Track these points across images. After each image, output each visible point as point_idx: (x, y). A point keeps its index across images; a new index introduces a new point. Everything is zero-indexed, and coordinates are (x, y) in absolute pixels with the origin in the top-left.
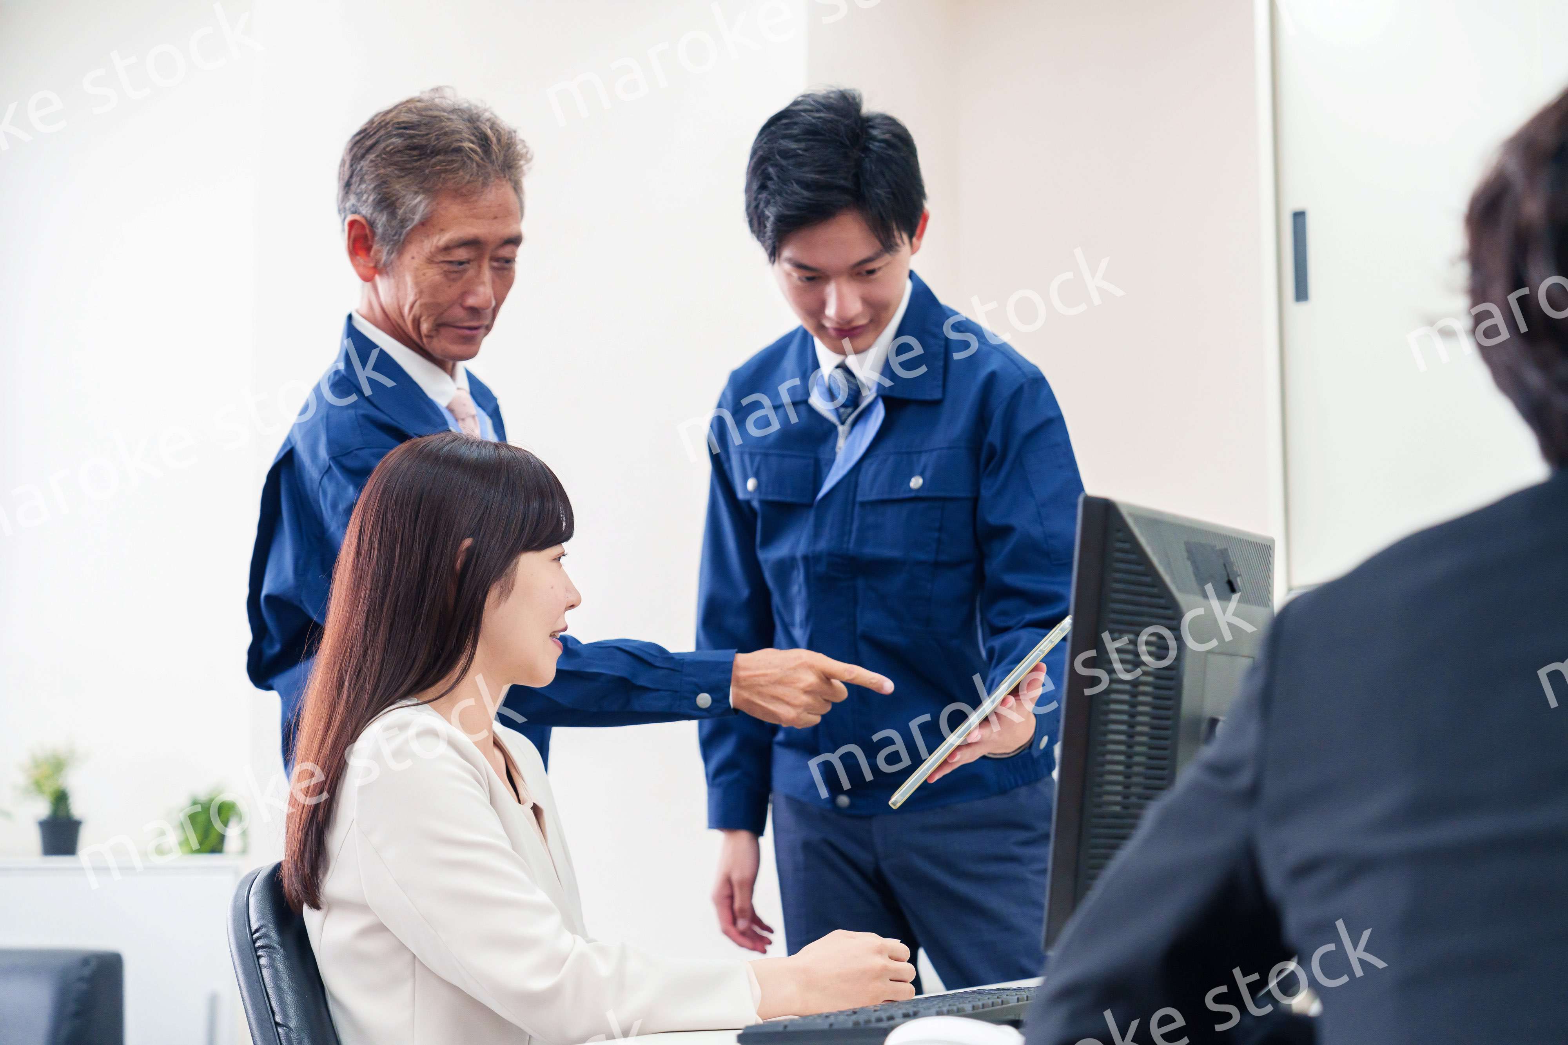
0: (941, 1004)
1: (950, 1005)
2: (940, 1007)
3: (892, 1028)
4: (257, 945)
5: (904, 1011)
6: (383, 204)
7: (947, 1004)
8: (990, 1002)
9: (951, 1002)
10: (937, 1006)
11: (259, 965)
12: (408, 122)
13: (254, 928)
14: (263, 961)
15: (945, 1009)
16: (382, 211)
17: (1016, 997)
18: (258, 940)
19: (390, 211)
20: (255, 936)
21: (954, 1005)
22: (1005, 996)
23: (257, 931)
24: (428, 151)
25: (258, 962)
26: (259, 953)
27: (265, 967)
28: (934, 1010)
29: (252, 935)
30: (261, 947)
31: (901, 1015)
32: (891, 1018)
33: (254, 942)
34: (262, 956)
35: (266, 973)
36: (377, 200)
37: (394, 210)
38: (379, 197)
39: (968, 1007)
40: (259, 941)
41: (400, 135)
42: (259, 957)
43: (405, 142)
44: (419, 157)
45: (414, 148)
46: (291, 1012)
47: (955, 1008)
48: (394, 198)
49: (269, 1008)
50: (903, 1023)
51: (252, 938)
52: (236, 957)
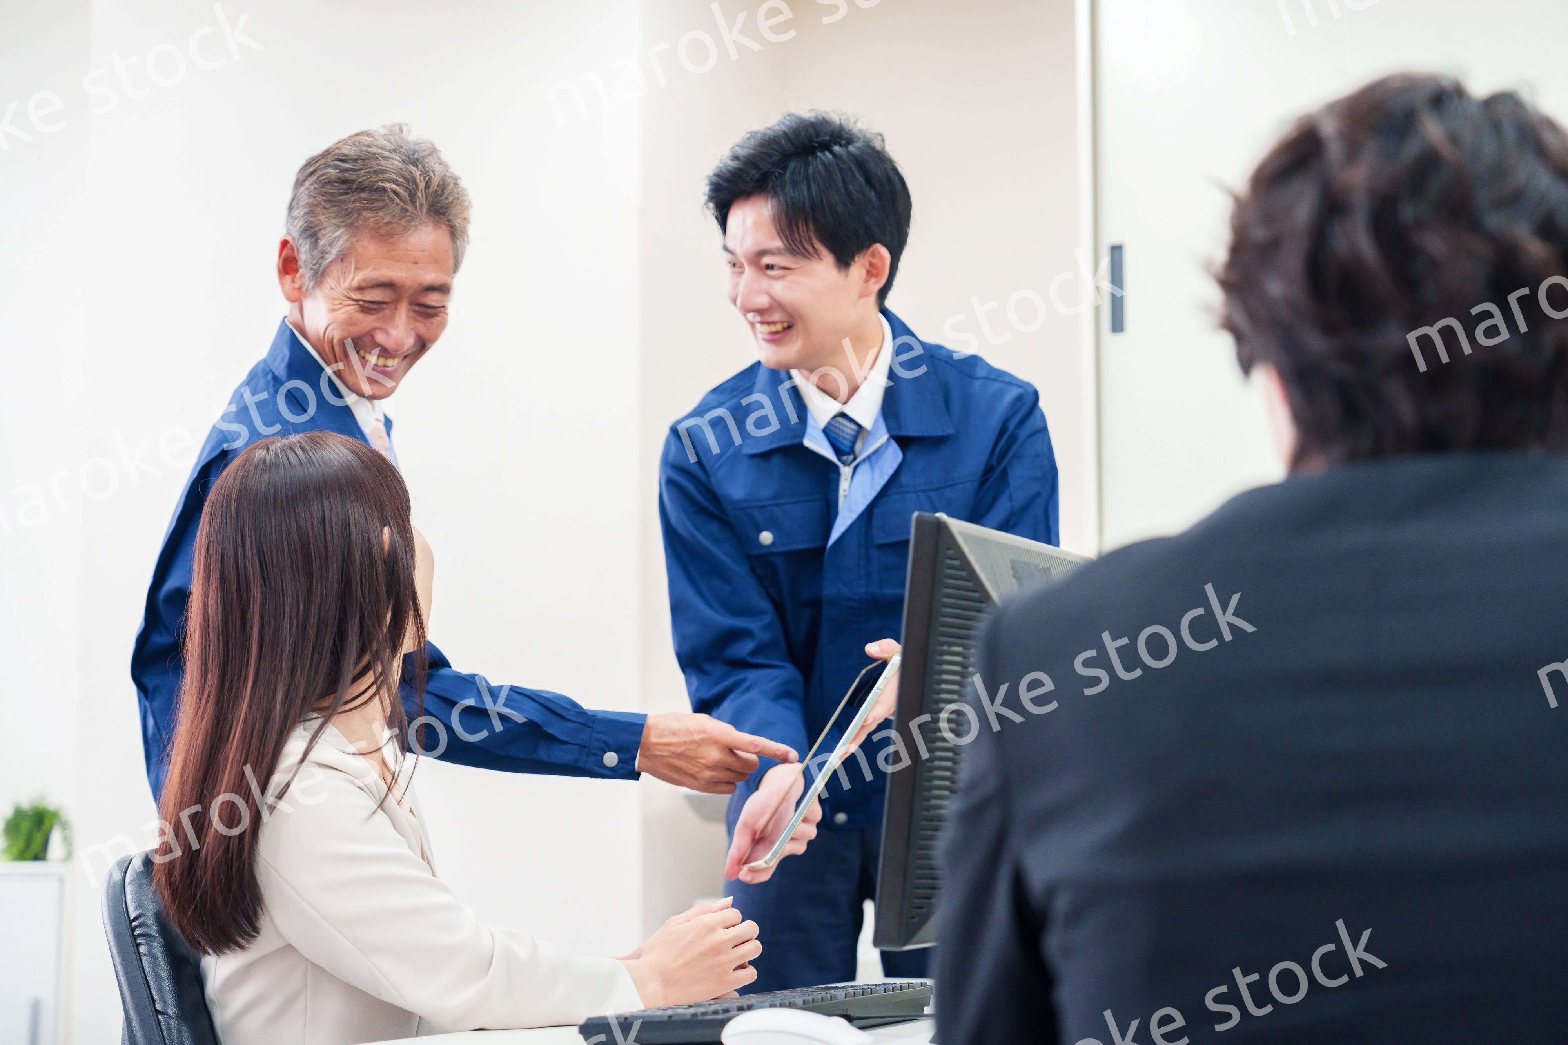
0: (773, 999)
1: (781, 1000)
2: (772, 1001)
3: (728, 1020)
4: (137, 932)
5: (739, 1005)
6: (308, 232)
7: (779, 999)
8: (820, 997)
9: (782, 998)
10: (769, 1001)
11: (139, 953)
12: (346, 156)
13: (132, 916)
14: (142, 949)
15: (778, 1003)
16: (306, 238)
17: (844, 993)
18: (138, 927)
19: (313, 240)
20: (134, 924)
21: (786, 1000)
22: (833, 992)
23: (135, 919)
24: (354, 187)
25: (138, 950)
26: (138, 941)
27: (145, 955)
28: (767, 1004)
29: (131, 922)
30: (140, 935)
31: (736, 1009)
32: (726, 1011)
33: (133, 930)
34: (142, 944)
35: (145, 961)
36: (303, 227)
37: (317, 240)
38: (306, 224)
39: (799, 1001)
40: (138, 929)
41: (335, 167)
42: (138, 945)
43: (340, 174)
44: (345, 191)
45: (344, 181)
46: (170, 1000)
47: (787, 1002)
48: (317, 228)
49: (149, 995)
50: (738, 1015)
51: (131, 925)
52: (113, 944)
